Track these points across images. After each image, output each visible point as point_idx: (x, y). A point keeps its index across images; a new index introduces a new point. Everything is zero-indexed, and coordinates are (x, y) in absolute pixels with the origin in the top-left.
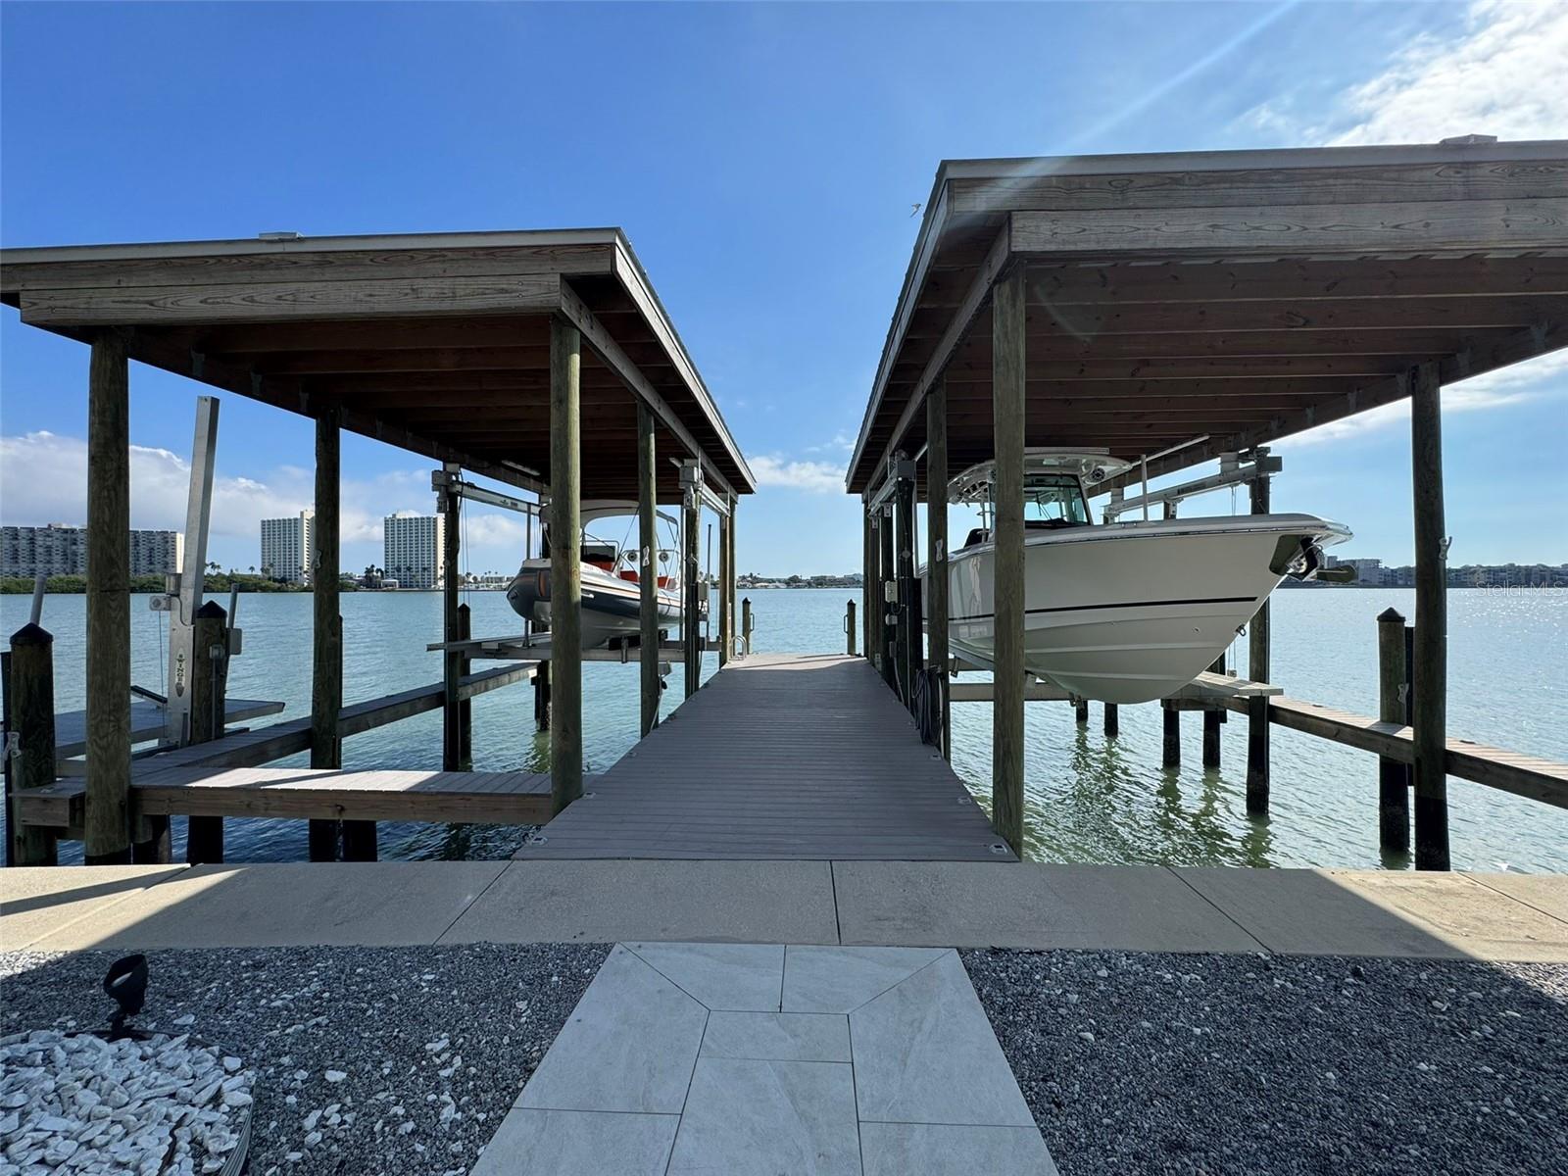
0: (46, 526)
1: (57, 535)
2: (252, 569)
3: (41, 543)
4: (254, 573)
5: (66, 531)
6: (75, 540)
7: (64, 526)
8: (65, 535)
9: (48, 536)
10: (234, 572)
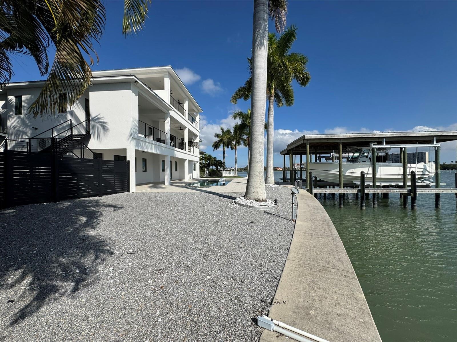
0: (392, 154)
1: (394, 156)
2: (452, 162)
3: (391, 158)
4: (453, 163)
5: (396, 154)
6: (398, 156)
7: (396, 153)
8: (396, 156)
9: (392, 156)
10: (445, 163)
